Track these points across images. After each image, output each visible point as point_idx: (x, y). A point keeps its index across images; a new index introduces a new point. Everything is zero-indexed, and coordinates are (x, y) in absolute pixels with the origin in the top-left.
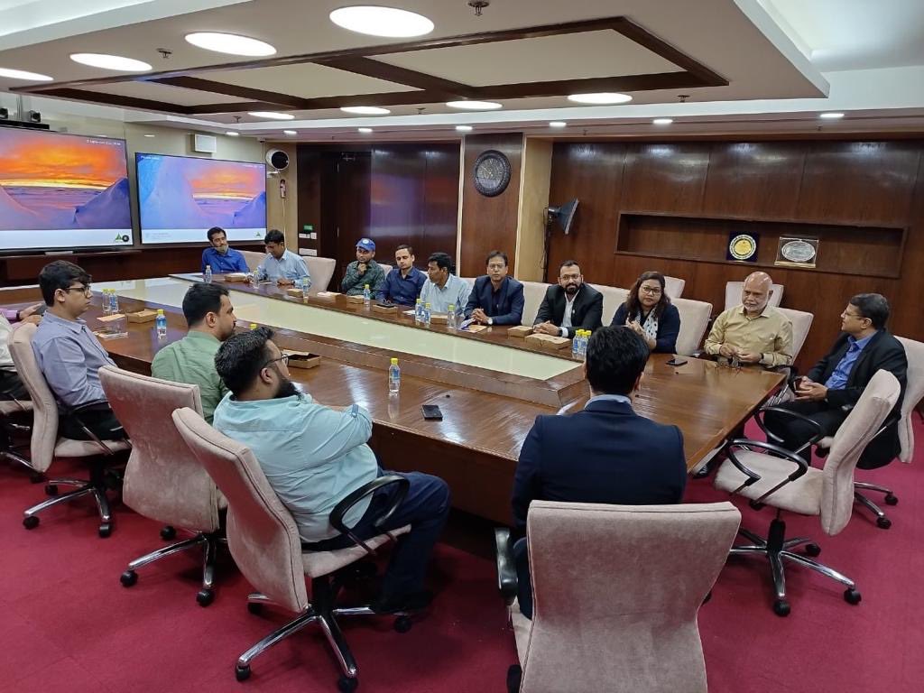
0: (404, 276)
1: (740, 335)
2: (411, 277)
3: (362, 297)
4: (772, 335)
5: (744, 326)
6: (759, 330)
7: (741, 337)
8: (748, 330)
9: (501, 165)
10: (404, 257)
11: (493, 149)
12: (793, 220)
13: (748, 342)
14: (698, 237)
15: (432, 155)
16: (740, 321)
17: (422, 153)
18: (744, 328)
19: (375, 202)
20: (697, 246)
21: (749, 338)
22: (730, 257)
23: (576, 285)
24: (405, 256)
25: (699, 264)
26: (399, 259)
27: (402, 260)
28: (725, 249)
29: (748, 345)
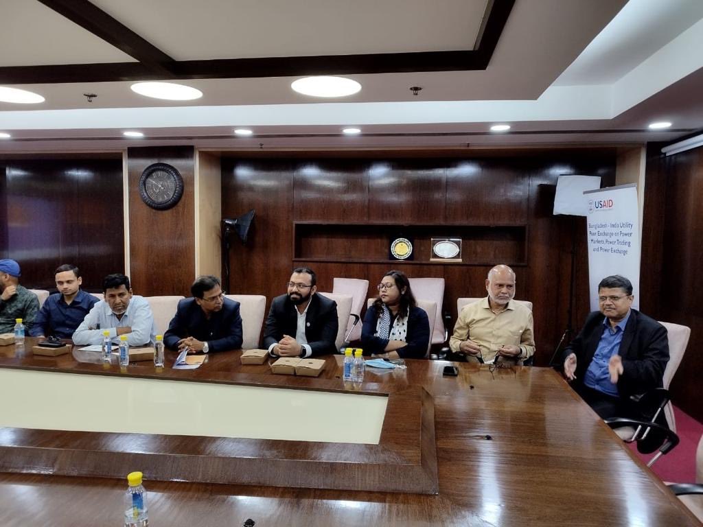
0: (69, 303)
1: (489, 330)
2: (79, 303)
3: (11, 335)
4: (521, 328)
5: (493, 320)
6: (508, 323)
7: (491, 332)
8: (498, 324)
9: (173, 179)
10: (68, 282)
11: (162, 162)
12: (442, 223)
13: (499, 337)
14: (362, 242)
15: (80, 174)
16: (487, 316)
17: (66, 172)
18: (492, 323)
19: (13, 225)
20: (363, 249)
21: (500, 333)
22: (391, 257)
23: (300, 295)
24: (68, 279)
25: (369, 265)
26: (61, 283)
27: (66, 285)
28: (387, 251)
29: (500, 340)
